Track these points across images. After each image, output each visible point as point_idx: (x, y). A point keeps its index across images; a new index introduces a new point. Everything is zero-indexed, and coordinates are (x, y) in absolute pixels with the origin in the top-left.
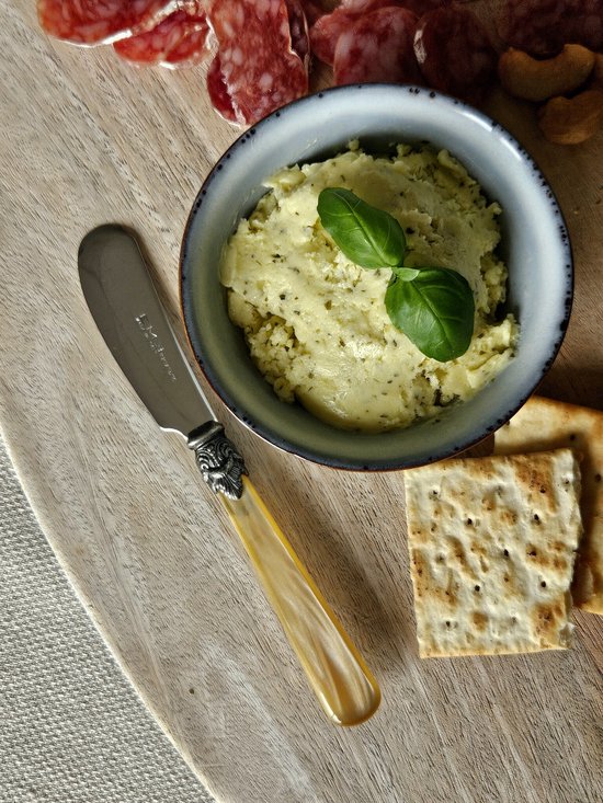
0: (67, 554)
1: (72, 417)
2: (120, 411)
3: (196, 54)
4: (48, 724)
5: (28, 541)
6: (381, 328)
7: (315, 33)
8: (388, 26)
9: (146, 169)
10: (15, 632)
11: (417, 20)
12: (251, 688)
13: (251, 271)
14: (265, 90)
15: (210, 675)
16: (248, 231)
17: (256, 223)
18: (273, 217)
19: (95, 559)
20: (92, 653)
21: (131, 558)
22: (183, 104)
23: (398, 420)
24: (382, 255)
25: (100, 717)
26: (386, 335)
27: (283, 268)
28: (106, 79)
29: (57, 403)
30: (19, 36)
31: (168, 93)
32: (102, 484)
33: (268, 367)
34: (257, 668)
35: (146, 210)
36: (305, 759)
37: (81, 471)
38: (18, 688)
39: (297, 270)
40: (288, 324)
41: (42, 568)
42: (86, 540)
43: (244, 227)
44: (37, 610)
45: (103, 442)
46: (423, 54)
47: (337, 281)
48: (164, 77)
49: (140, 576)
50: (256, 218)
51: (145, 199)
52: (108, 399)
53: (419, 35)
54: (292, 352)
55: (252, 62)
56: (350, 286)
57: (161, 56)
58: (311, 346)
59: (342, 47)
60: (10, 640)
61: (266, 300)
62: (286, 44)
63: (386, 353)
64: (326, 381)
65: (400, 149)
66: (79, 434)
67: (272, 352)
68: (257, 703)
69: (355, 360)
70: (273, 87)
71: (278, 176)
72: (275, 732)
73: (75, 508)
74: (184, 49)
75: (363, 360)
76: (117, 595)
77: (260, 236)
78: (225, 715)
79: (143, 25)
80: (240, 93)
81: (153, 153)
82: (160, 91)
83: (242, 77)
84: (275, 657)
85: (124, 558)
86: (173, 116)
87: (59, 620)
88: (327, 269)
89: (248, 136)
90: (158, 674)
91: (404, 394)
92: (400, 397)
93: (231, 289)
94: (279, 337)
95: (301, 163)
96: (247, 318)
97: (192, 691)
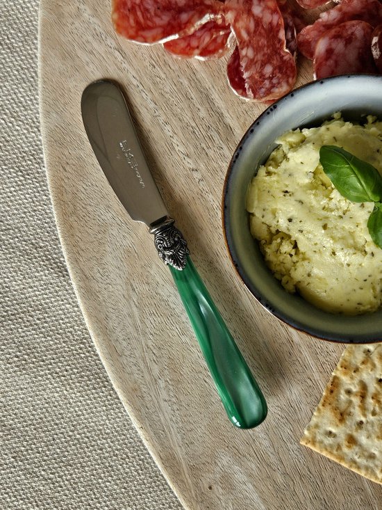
0: (125, 391)
1: (130, 297)
2: (162, 293)
3: (221, 51)
4: (99, 503)
5: (88, 376)
6: (363, 243)
7: (301, 38)
8: (352, 34)
9: (182, 128)
10: (78, 439)
11: (372, 30)
12: (250, 486)
13: (268, 202)
14: (267, 76)
15: (223, 477)
16: (265, 174)
17: (271, 168)
18: (284, 165)
19: (145, 395)
20: (129, 454)
21: (169, 395)
22: (207, 83)
23: (369, 306)
24: (370, 194)
25: (134, 499)
26: (367, 249)
27: (291, 200)
28: (156, 67)
29: (119, 288)
30: (97, 36)
31: (198, 77)
32: (150, 343)
33: (278, 268)
34: (255, 472)
35: (182, 156)
37: (136, 335)
38: (78, 478)
39: (301, 202)
40: (293, 239)
41: (96, 395)
42: (139, 382)
43: (262, 171)
44: (92, 424)
45: (150, 314)
46: (379, 53)
47: (332, 210)
48: (195, 65)
49: (175, 407)
50: (270, 165)
51: (182, 149)
52: (155, 285)
53: (375, 40)
54: (295, 258)
55: (259, 57)
56: (342, 214)
57: (197, 51)
58: (309, 254)
59: (321, 47)
60: (74, 445)
61: (278, 222)
62: (282, 44)
63: (366, 261)
64: (320, 279)
65: (370, 119)
66: (135, 309)
67: (281, 258)
68: (255, 496)
69: (342, 265)
70: (273, 73)
71: (285, 136)
73: (132, 360)
74: (212, 48)
75: (348, 265)
76: (160, 420)
77: (274, 178)
78: (233, 505)
79: (187, 30)
80: (251, 77)
81: (187, 117)
82: (192, 75)
83: (253, 66)
84: (268, 465)
85: (164, 395)
86: (201, 92)
87: (108, 431)
88: (324, 202)
89: (272, 110)
90: (187, 476)
91: (374, 289)
92: (372, 291)
93: (253, 214)
94: (286, 247)
95: (301, 127)
96: (263, 233)
97: (210, 488)
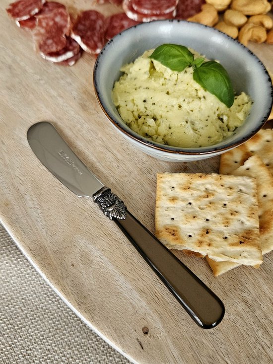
12: (105, 258)
15: (82, 255)
19: (15, 207)
21: (34, 204)
32: (17, 173)
36: (142, 292)
42: (9, 199)
45: (16, 156)
49: (39, 211)
52: (18, 139)
66: (4, 154)
68: (112, 268)
72: (122, 279)
76: (28, 222)
78: (93, 275)
84: (115, 240)
85: (30, 204)
90: (53, 259)
97: (73, 265)
